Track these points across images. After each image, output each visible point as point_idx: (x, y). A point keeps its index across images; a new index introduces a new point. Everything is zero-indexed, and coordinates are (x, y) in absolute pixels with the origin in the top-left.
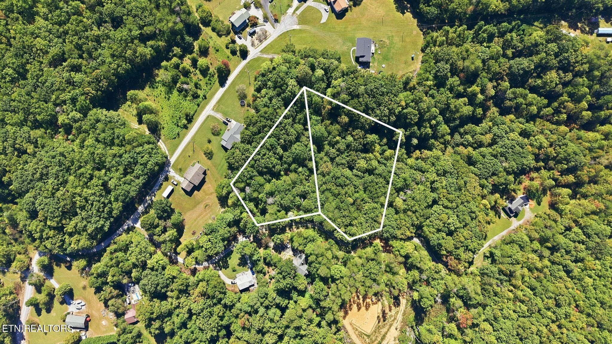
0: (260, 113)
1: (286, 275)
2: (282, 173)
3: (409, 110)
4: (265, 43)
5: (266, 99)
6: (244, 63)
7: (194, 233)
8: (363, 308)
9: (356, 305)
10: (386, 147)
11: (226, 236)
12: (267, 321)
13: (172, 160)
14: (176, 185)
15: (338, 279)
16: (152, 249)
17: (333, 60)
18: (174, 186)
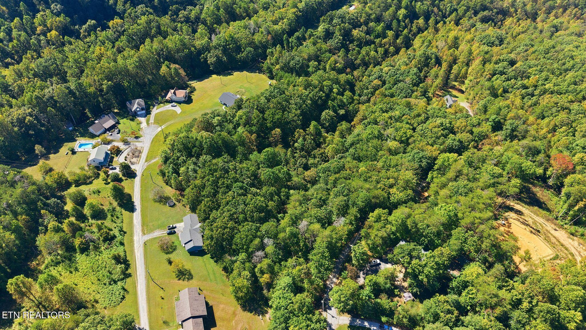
4: (144, 154)
6: (137, 180)
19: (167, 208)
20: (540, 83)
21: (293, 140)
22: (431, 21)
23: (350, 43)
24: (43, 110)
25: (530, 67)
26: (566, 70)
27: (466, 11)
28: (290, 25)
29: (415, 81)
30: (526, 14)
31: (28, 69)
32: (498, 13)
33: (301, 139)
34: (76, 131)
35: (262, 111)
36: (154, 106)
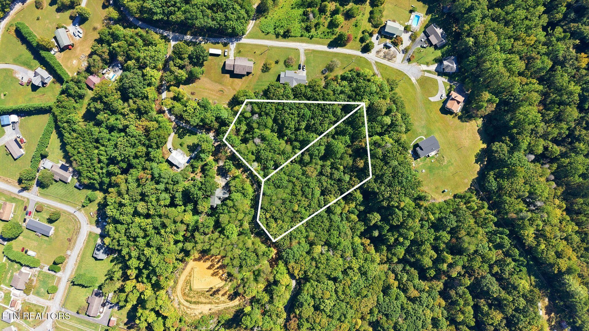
0: (325, 90)
1: (203, 190)
2: (286, 138)
3: (400, 213)
4: (385, 62)
5: (339, 88)
6: (359, 53)
7: (193, 94)
8: (211, 271)
9: (211, 263)
10: (357, 212)
11: (207, 120)
12: (155, 196)
13: (244, 40)
14: (225, 56)
15: (225, 235)
16: (160, 65)
17: (404, 125)
18: (223, 54)
19: (322, 68)
34: (441, 16)
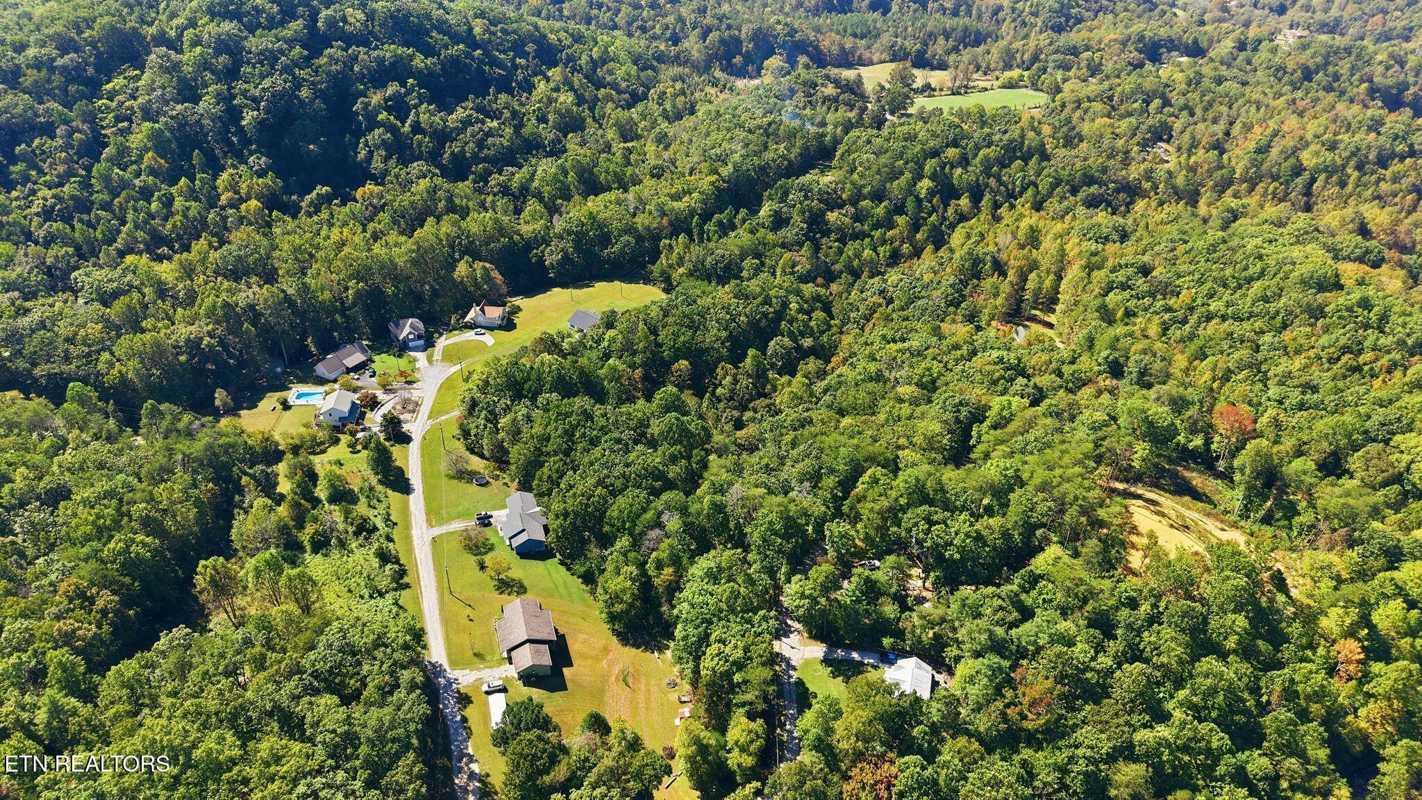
6: (414, 447)
13: (439, 658)
19: (473, 488)
20: (1199, 301)
21: (714, 384)
22: (985, 202)
23: (823, 237)
24: (234, 329)
25: (1179, 276)
26: (1250, 280)
27: (1054, 186)
28: (704, 202)
29: (950, 298)
30: (1176, 193)
31: (204, 260)
32: (1118, 191)
33: (729, 378)
34: (290, 374)
35: (654, 331)
36: (441, 335)
